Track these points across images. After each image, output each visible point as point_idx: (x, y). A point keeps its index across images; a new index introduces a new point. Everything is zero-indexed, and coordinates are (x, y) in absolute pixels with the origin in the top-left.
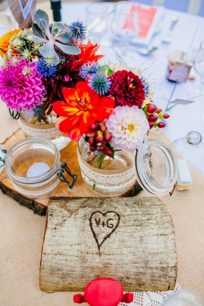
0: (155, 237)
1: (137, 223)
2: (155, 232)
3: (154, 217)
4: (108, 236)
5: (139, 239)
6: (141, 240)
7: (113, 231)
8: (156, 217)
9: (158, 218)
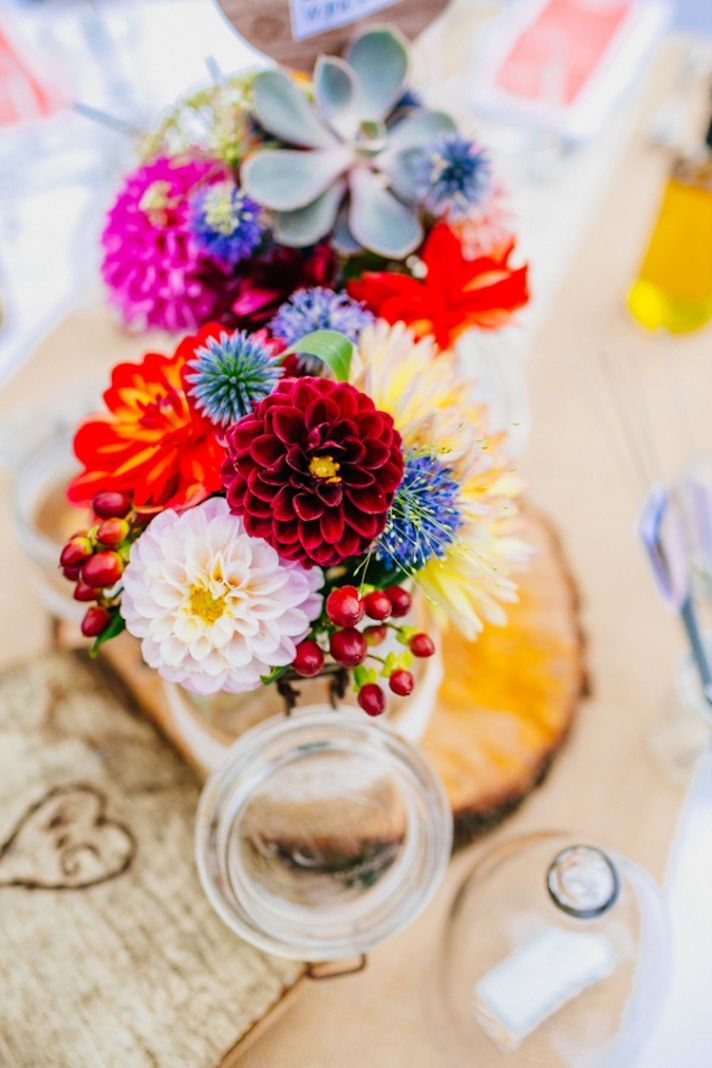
0: (126, 1039)
1: (137, 940)
2: (146, 1024)
3: (199, 980)
4: (32, 886)
5: (84, 986)
6: (86, 999)
7: (60, 888)
8: (203, 989)
9: (206, 998)
